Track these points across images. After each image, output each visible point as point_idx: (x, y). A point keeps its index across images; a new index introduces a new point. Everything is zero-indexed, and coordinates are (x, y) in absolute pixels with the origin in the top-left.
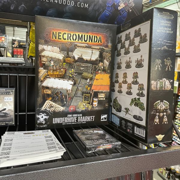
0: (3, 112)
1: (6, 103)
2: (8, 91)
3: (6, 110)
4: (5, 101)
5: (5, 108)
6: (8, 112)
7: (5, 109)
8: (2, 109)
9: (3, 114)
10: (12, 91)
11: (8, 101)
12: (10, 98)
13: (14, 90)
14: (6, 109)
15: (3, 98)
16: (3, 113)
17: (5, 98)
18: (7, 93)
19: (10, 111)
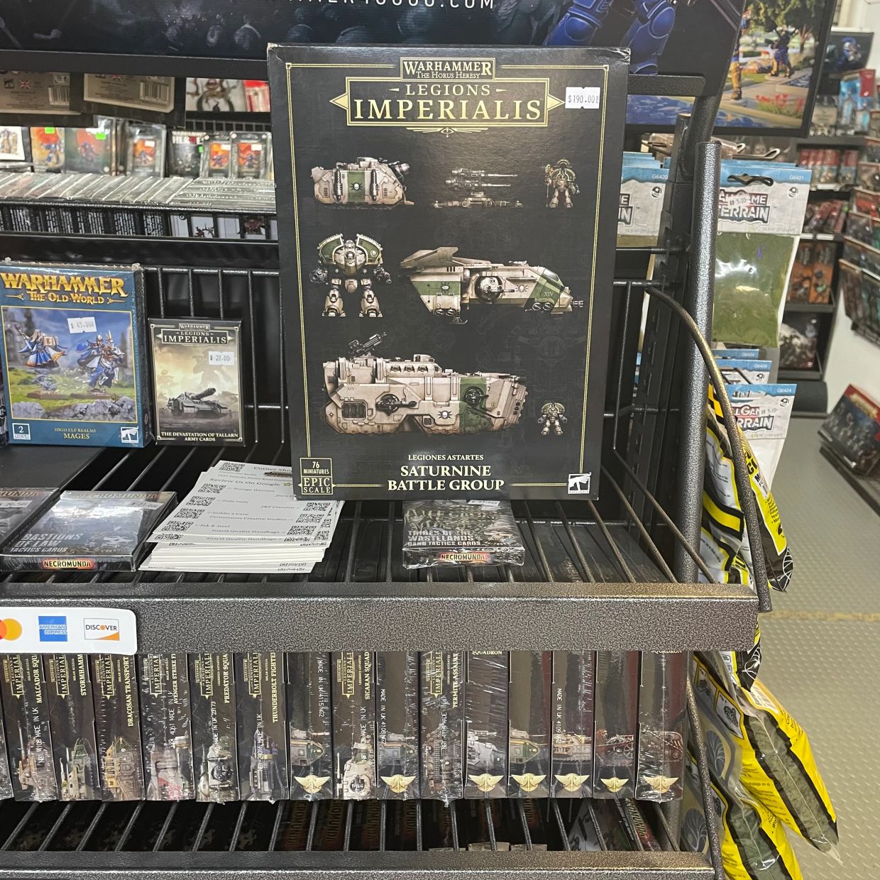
0: (205, 399)
1: (215, 371)
2: (219, 329)
3: (216, 394)
4: (211, 363)
5: (211, 386)
6: (221, 402)
7: (211, 392)
8: (204, 389)
9: (206, 407)
10: (232, 332)
11: (218, 363)
12: (225, 353)
13: (237, 329)
14: (214, 390)
15: (206, 353)
16: (207, 403)
17: (210, 353)
18: (217, 339)
19: (228, 399)
